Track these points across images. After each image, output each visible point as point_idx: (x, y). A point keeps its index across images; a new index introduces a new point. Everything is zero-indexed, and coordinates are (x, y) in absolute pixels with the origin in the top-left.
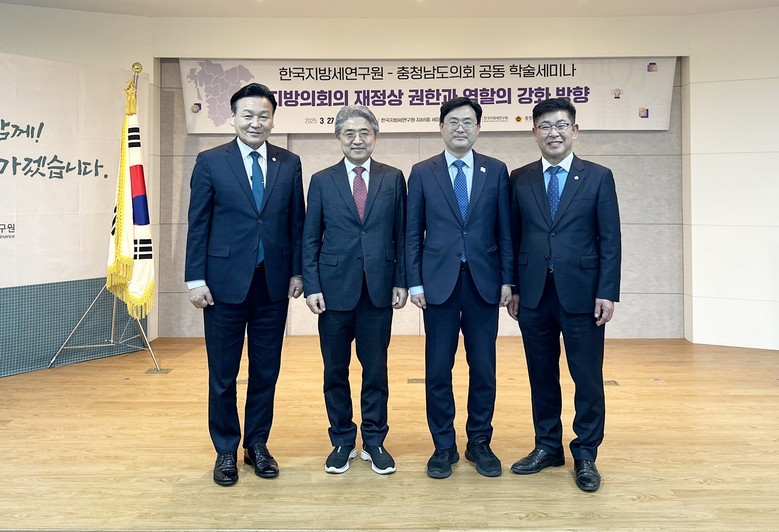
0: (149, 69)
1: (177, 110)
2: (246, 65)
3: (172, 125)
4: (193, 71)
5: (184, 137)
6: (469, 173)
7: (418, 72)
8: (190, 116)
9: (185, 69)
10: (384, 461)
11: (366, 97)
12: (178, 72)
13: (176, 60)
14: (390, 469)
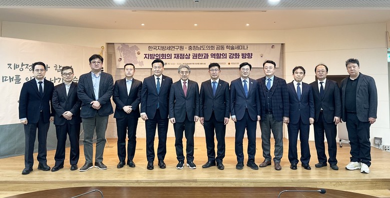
0: (105, 46)
1: (113, 60)
2: (137, 45)
3: (111, 65)
4: (119, 47)
5: (115, 69)
6: (248, 84)
7: (196, 48)
8: (117, 62)
9: (116, 47)
10: (193, 165)
11: (178, 56)
12: (114, 47)
13: (114, 43)
14: (194, 167)
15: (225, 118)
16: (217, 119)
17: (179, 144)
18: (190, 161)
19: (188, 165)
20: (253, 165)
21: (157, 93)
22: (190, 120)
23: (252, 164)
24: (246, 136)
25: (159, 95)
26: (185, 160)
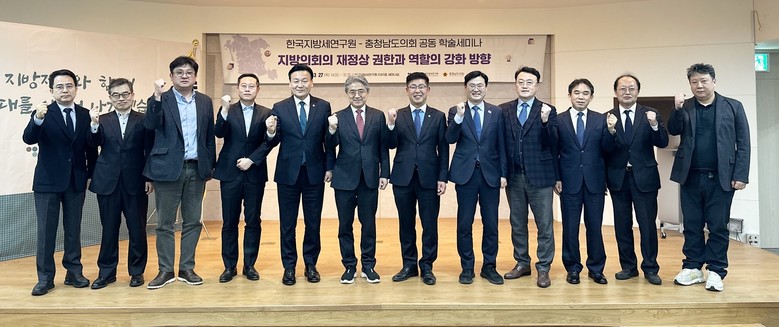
0: (200, 40)
1: (217, 68)
2: (264, 38)
3: (214, 77)
4: (228, 42)
5: (221, 85)
6: (481, 114)
7: (379, 43)
8: (226, 72)
9: (223, 41)
10: (373, 276)
11: (345, 60)
12: (219, 43)
13: (218, 35)
14: (377, 280)
15: (439, 183)
16: (422, 182)
17: (345, 235)
18: (367, 267)
19: (364, 275)
20: (493, 275)
21: (301, 133)
22: (369, 185)
23: (490, 272)
24: (478, 216)
25: (304, 137)
26: (359, 266)
